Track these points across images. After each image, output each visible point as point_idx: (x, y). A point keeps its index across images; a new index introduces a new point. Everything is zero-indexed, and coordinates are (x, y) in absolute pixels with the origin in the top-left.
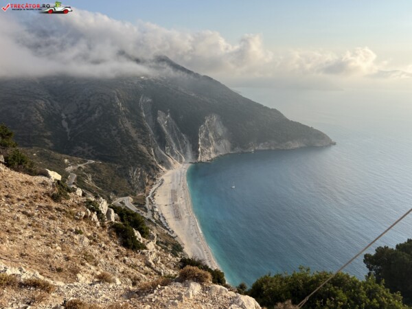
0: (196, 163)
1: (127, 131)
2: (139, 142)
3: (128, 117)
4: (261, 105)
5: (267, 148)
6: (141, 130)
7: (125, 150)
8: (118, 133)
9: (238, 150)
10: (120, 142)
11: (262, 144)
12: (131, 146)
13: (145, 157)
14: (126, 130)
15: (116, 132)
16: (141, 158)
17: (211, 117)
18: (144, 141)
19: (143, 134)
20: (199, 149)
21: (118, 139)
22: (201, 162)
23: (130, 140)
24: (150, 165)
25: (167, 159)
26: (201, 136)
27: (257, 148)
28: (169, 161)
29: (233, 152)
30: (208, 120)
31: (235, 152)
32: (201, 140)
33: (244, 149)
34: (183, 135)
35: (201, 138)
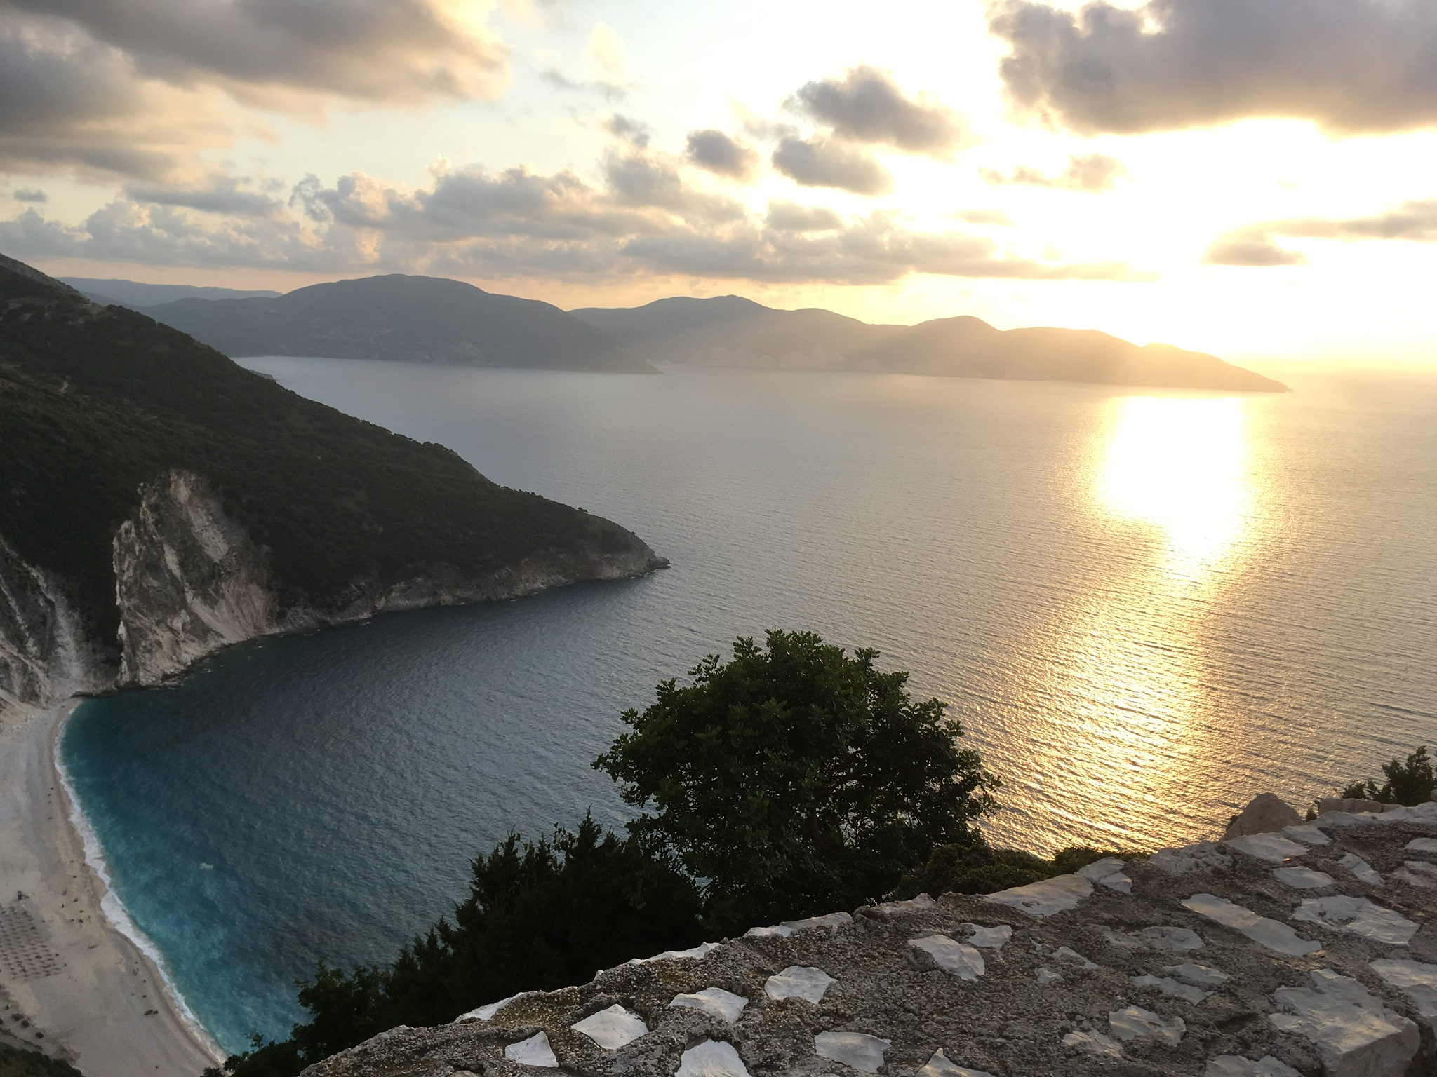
0: (106, 695)
5: (422, 602)
9: (302, 618)
11: (402, 584)
17: (167, 484)
20: (122, 630)
22: (134, 686)
26: (125, 569)
27: (381, 604)
29: (283, 629)
30: (150, 497)
31: (290, 627)
32: (129, 589)
33: (330, 613)
34: (35, 574)
35: (125, 578)
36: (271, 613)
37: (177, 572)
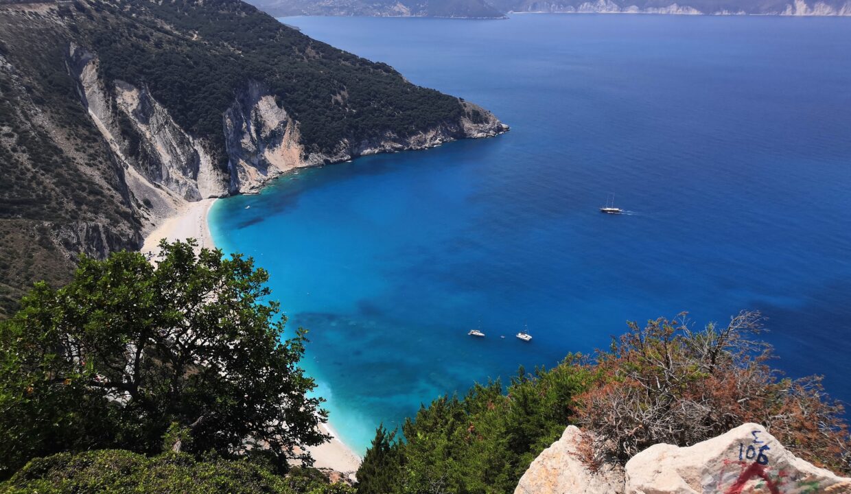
0: (225, 196)
1: (44, 136)
2: (79, 160)
3: (39, 102)
4: (354, 57)
5: (376, 151)
6: (83, 131)
7: (48, 181)
8: (19, 143)
9: (316, 158)
10: (30, 166)
11: (366, 141)
12: (63, 171)
13: (101, 194)
14: (40, 134)
15: (13, 140)
16: (91, 198)
17: (247, 88)
18: (93, 157)
19: (86, 139)
20: (230, 164)
21: (23, 158)
22: (238, 192)
23: (55, 158)
24: (117, 212)
25: (156, 195)
26: (230, 133)
27: (355, 151)
28: (161, 200)
29: (307, 165)
30: (239, 96)
31: (311, 164)
32: (232, 143)
33: (331, 157)
34: (187, 136)
35: (230, 138)
36: (301, 156)
37: (254, 135)
